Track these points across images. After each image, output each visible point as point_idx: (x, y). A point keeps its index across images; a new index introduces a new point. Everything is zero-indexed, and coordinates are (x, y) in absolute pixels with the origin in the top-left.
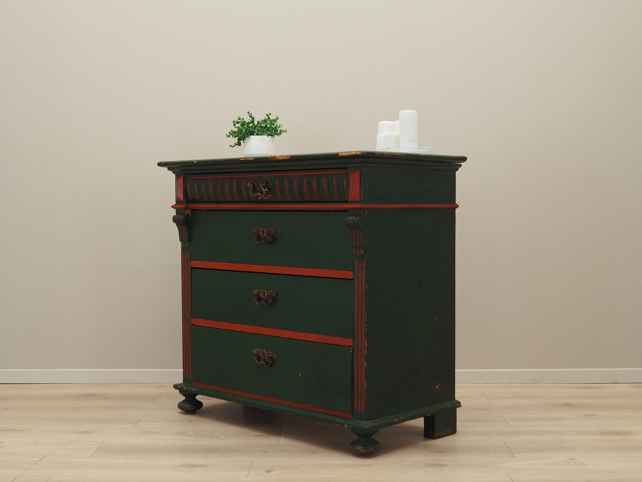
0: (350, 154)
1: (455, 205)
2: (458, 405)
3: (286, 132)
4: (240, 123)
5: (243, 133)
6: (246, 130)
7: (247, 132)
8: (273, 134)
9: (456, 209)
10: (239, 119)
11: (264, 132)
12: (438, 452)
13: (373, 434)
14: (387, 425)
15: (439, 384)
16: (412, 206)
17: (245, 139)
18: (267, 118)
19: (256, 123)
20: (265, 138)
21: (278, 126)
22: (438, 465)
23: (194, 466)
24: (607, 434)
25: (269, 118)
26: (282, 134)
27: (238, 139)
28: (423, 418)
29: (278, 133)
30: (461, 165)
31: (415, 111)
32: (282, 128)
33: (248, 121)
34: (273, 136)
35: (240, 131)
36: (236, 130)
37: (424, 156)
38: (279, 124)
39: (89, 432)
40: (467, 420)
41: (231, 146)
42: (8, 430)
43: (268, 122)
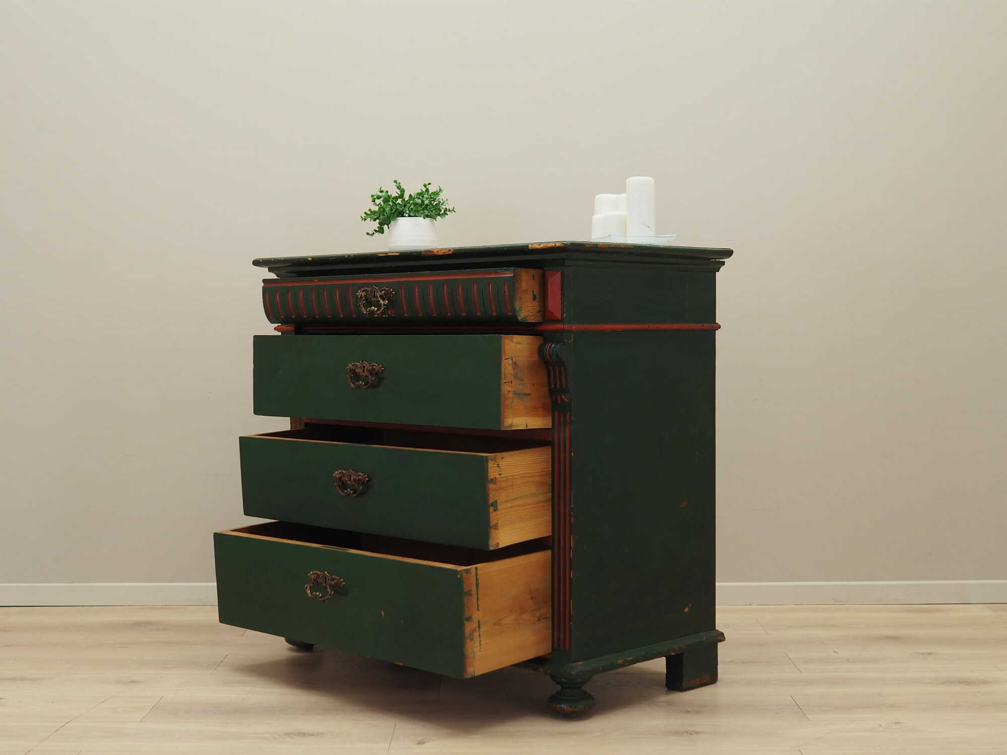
0: (546, 246)
1: (715, 325)
2: (719, 638)
3: (454, 211)
4: (382, 199)
5: (387, 213)
6: (392, 210)
7: (393, 212)
8: (434, 215)
9: (716, 331)
10: (381, 192)
11: (418, 212)
12: (688, 712)
13: (583, 683)
14: (605, 669)
15: (690, 605)
16: (646, 326)
17: (390, 222)
18: (424, 189)
19: (407, 198)
20: (421, 222)
21: (442, 202)
22: (687, 732)
23: (303, 734)
24: (951, 683)
25: (427, 190)
26: (447, 214)
27: (379, 224)
28: (664, 659)
29: (441, 213)
30: (724, 262)
31: (650, 179)
32: (446, 204)
33: (394, 195)
34: (433, 218)
35: (382, 210)
36: (376, 208)
37: (663, 248)
38: (442, 199)
39: (140, 682)
40: (731, 662)
41: (368, 234)
42: (14, 679)
43: (426, 196)
